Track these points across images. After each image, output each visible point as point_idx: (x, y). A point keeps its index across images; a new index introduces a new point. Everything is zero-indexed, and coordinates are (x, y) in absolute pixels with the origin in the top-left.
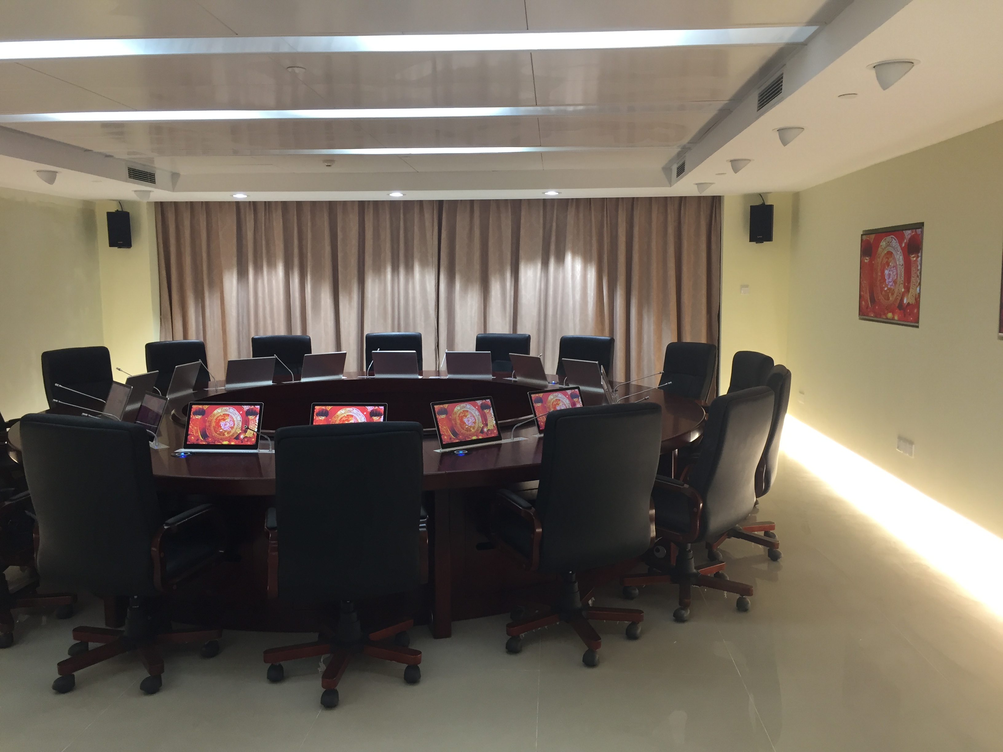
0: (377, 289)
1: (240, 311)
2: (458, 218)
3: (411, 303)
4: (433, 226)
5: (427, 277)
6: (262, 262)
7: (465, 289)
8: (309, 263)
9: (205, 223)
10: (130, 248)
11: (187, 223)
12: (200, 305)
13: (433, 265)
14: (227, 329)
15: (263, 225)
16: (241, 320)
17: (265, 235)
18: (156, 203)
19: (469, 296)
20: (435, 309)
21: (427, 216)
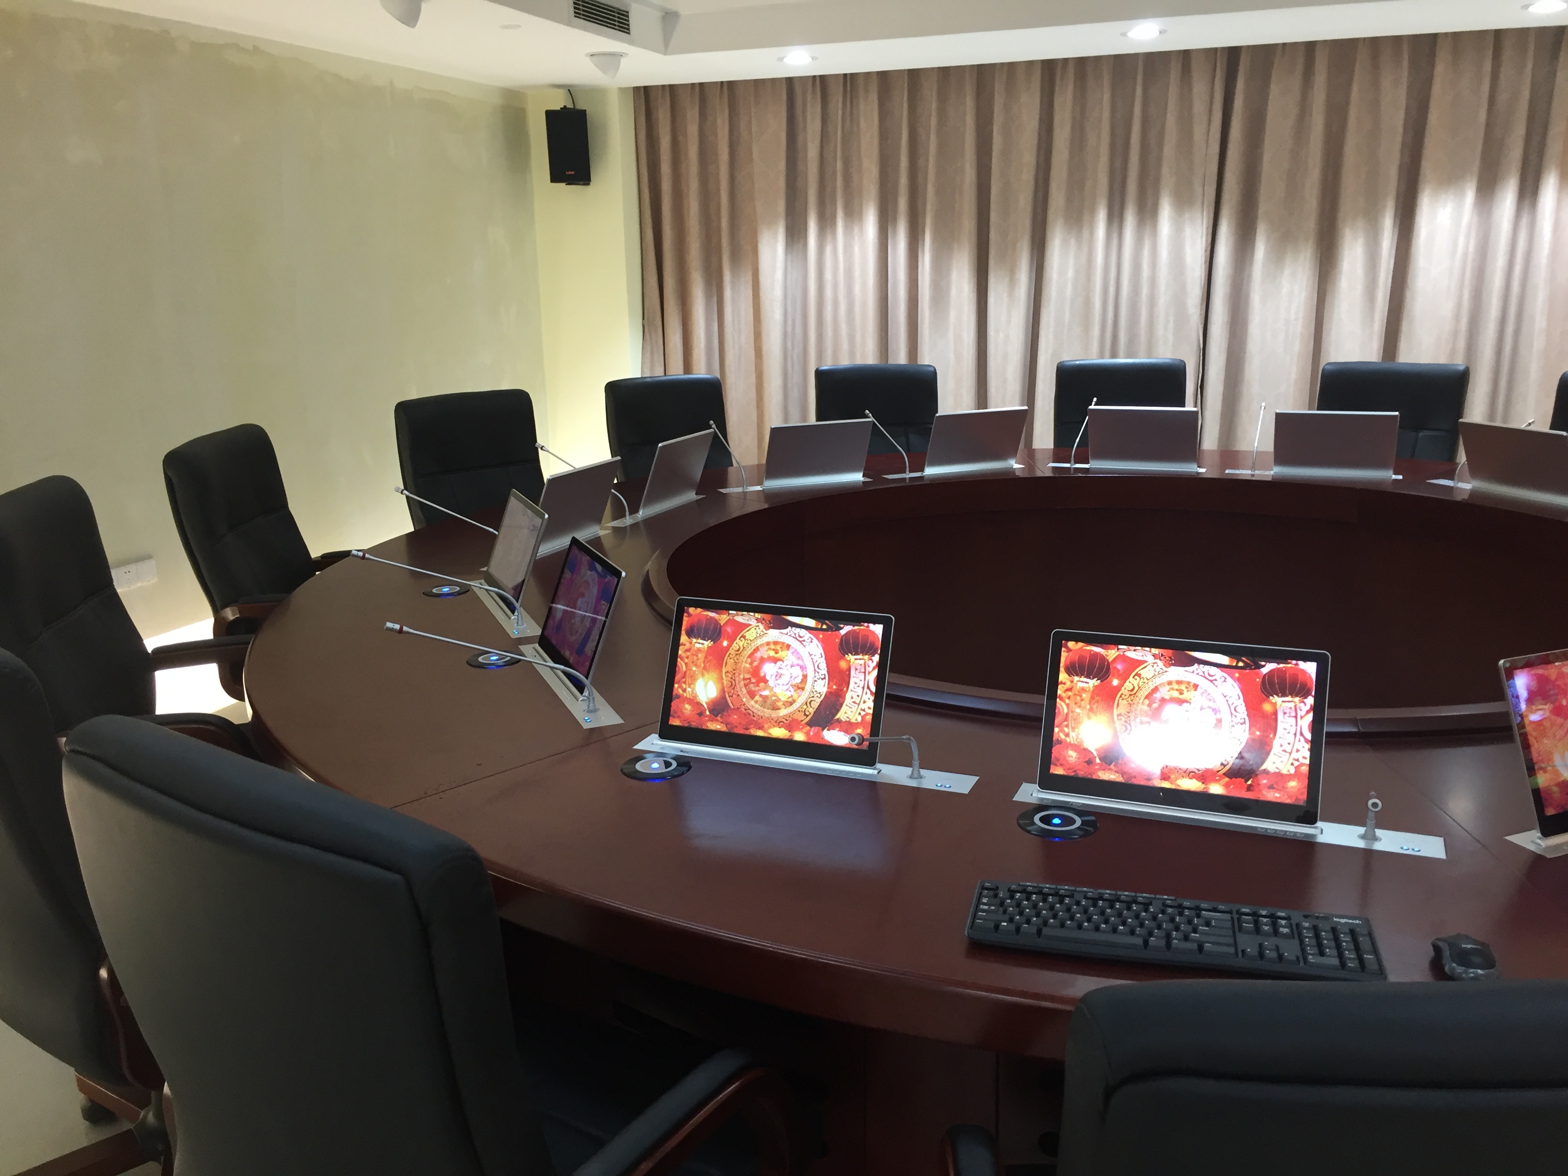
0: (1071, 262)
1: (789, 309)
2: (1275, 90)
3: (1145, 291)
4: (1210, 111)
5: (1188, 231)
6: (834, 204)
7: (1277, 255)
8: (929, 207)
9: (726, 131)
10: (588, 184)
11: (692, 129)
12: (715, 299)
13: (1203, 203)
14: (765, 348)
15: (840, 127)
16: (789, 329)
17: (843, 150)
18: (636, 89)
19: (1287, 272)
20: (1202, 304)
21: (1199, 87)
